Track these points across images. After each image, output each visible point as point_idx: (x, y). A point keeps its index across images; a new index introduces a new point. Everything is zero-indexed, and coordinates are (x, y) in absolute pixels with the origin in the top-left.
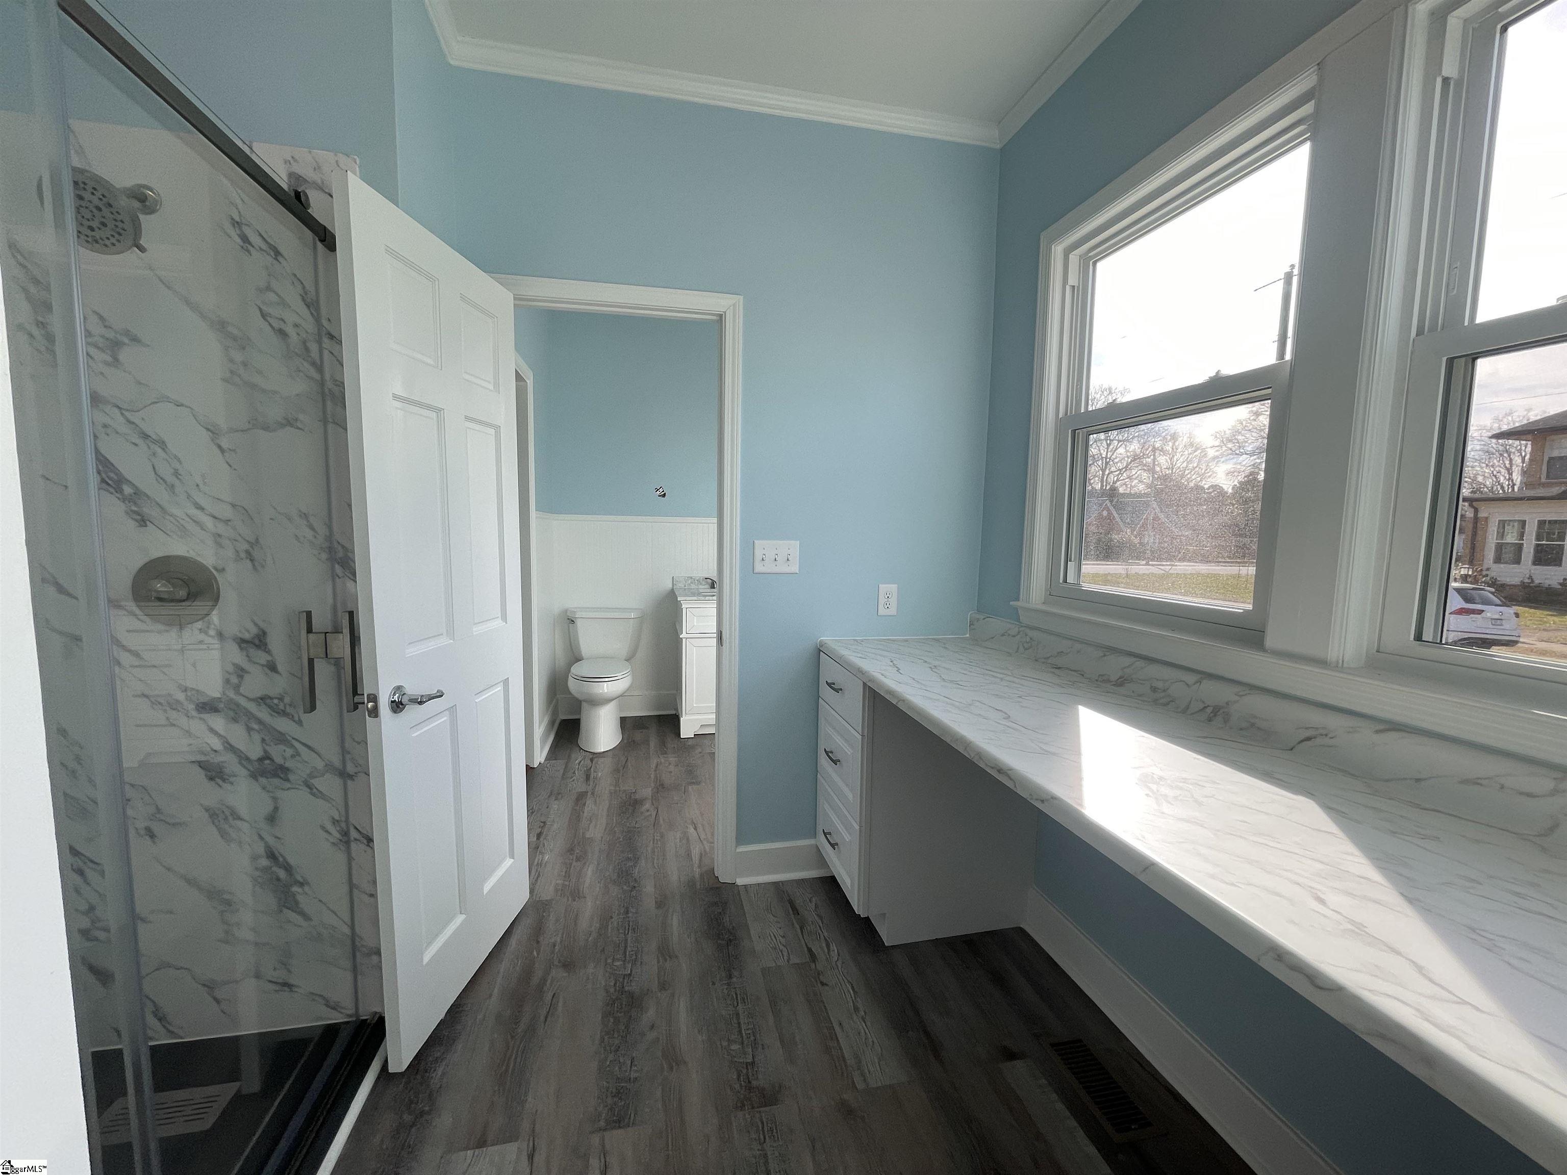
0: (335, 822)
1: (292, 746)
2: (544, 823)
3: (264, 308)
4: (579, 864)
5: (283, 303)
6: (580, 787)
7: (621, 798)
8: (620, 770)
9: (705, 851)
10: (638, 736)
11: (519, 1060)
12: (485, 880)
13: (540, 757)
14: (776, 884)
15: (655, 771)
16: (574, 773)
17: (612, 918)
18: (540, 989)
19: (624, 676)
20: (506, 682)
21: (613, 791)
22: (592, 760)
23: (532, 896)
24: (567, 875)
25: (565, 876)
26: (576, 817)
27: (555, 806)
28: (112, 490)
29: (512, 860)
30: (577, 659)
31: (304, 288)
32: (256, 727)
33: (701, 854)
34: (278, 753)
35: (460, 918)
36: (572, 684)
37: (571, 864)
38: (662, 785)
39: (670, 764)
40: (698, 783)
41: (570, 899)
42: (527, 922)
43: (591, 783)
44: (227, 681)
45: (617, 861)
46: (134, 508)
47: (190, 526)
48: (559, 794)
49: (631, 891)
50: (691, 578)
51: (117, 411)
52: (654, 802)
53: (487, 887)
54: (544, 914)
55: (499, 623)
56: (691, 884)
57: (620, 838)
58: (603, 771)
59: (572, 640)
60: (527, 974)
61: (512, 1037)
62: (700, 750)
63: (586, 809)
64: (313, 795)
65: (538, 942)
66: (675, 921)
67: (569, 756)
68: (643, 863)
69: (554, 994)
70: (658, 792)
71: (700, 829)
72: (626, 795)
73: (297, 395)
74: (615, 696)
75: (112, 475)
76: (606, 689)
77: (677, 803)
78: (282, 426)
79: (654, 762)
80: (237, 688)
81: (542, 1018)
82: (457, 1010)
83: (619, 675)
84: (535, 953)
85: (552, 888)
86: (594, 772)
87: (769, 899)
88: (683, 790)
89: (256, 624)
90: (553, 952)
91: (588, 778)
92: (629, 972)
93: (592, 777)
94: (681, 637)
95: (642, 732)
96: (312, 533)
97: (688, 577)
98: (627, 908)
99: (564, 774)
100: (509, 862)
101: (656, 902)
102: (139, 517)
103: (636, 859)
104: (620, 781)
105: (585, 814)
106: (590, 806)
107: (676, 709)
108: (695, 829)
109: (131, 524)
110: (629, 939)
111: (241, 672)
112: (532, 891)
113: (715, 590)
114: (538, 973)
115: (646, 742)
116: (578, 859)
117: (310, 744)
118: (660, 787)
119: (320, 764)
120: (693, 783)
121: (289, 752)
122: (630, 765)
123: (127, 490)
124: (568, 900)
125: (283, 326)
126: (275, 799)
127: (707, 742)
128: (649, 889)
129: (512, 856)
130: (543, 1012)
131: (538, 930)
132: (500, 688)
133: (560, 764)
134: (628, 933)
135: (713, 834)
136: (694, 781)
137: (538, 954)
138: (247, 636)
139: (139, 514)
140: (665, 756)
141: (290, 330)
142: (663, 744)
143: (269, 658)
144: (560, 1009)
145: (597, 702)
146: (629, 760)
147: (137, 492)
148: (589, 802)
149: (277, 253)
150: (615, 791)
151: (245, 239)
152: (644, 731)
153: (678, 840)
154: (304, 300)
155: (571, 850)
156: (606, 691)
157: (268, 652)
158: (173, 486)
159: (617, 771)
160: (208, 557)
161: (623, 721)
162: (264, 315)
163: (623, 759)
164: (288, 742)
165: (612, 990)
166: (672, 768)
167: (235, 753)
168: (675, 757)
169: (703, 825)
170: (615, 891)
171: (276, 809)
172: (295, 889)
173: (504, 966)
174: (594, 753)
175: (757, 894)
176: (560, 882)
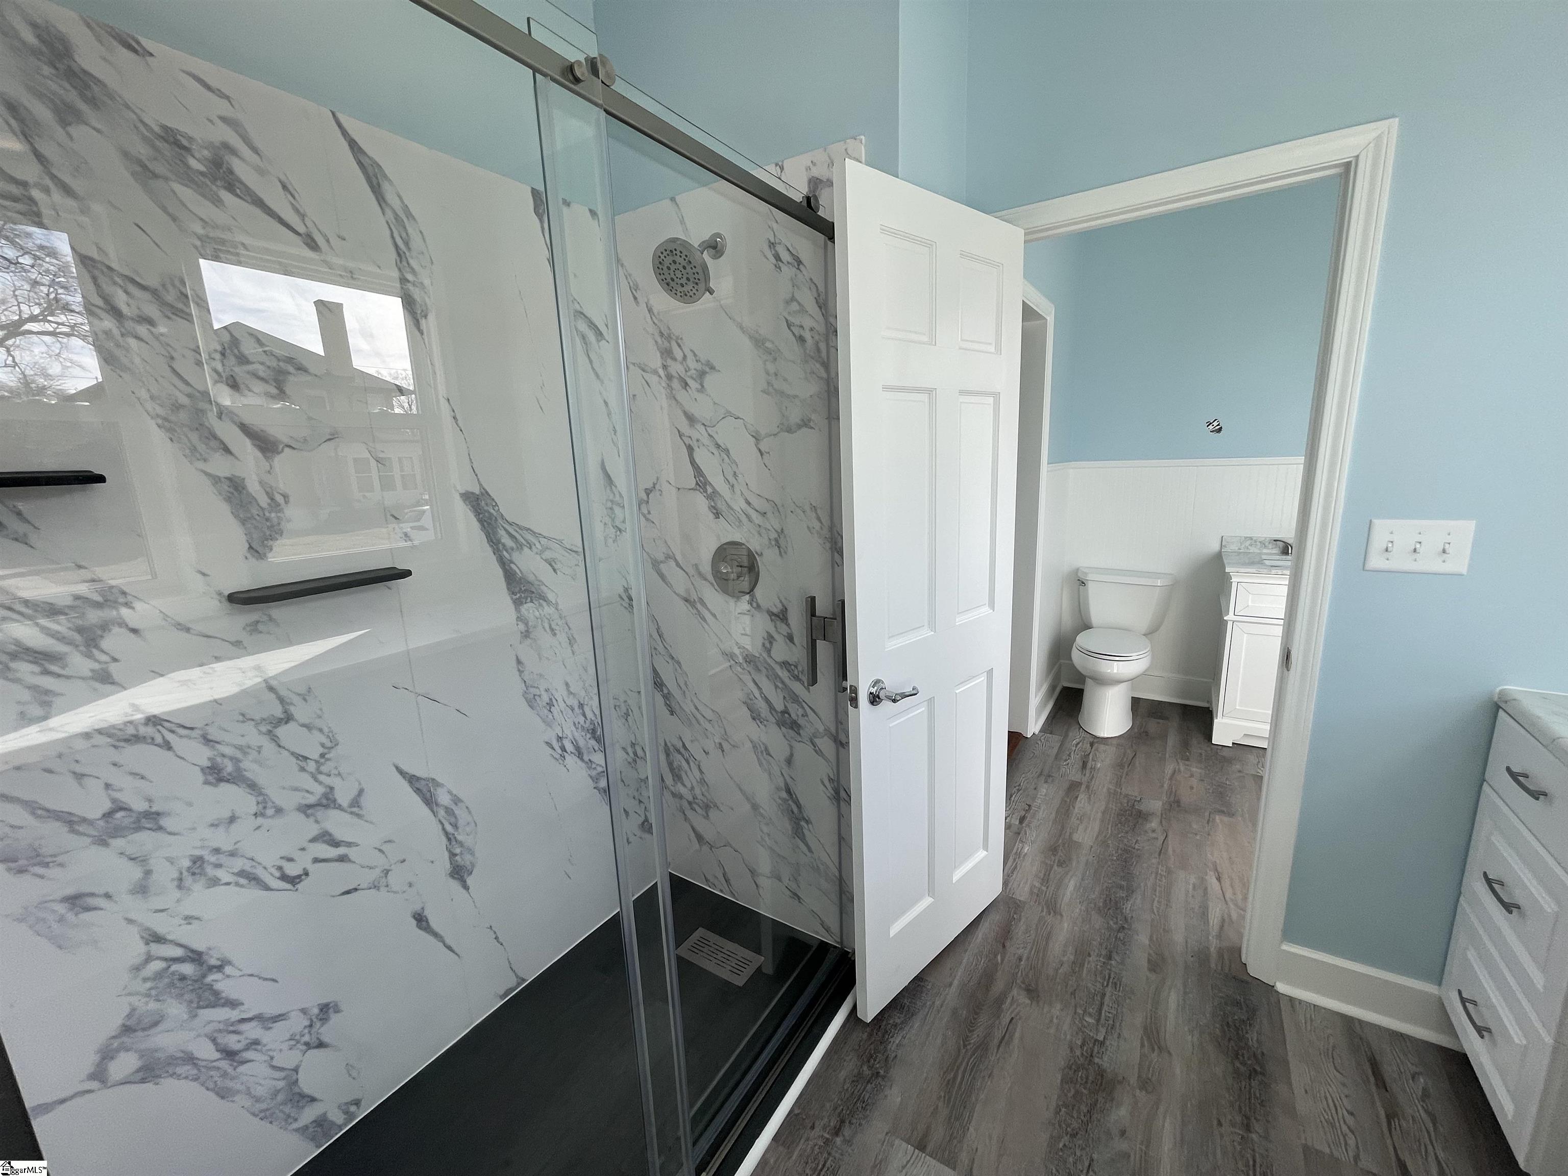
0: (830, 780)
1: (803, 708)
2: (1029, 806)
3: (789, 318)
4: (1060, 870)
5: (803, 310)
6: (1074, 774)
7: (1121, 803)
8: (1124, 766)
9: (1230, 916)
10: (1153, 726)
11: (967, 1075)
12: (956, 867)
13: (1033, 726)
14: (1348, 1022)
15: (1171, 779)
16: (1069, 755)
17: (1089, 955)
18: (999, 1002)
19: (1141, 656)
20: (990, 673)
21: (1112, 791)
22: (1092, 745)
23: (1006, 889)
24: (1045, 880)
25: (1043, 879)
26: (1064, 811)
27: (1043, 790)
28: (702, 490)
29: (985, 853)
30: (1085, 626)
31: (817, 290)
32: (780, 685)
33: (1223, 920)
34: (795, 711)
35: (927, 901)
36: (1076, 656)
37: (1052, 867)
38: (1178, 802)
39: (1192, 776)
40: (1231, 815)
41: (1045, 910)
42: (995, 917)
43: (1088, 772)
44: (764, 645)
45: (1106, 884)
46: (713, 504)
47: (744, 519)
48: (1049, 776)
49: (1119, 931)
50: (1251, 538)
51: (703, 427)
52: (1164, 822)
53: (956, 877)
54: (1015, 916)
55: (986, 610)
56: (1202, 957)
57: (1113, 855)
58: (1104, 761)
59: (1081, 601)
60: (988, 978)
61: (965, 1046)
62: (1238, 767)
63: (1078, 805)
64: (816, 751)
65: (1004, 946)
66: (1173, 1000)
67: (1066, 736)
68: (1137, 899)
69: (1012, 1019)
70: (1170, 810)
71: (1226, 883)
72: (1128, 802)
73: (811, 396)
74: (1126, 679)
75: (701, 479)
76: (1116, 669)
77: (1196, 834)
78: (799, 427)
79: (1169, 768)
80: (769, 651)
81: (996, 1041)
82: (920, 983)
83: (1134, 656)
84: (999, 957)
85: (1027, 889)
86: (1093, 760)
87: (1332, 1040)
88: (1207, 818)
89: (781, 602)
90: (1018, 966)
91: (1084, 765)
92: (1101, 1039)
93: (1089, 765)
94: (1225, 618)
95: (1158, 723)
96: (819, 524)
97: (1246, 538)
98: (1111, 952)
99: (1057, 755)
100: (982, 854)
101: (1149, 961)
102: (715, 511)
103: (1130, 891)
104: (1123, 779)
105: (1076, 810)
106: (1082, 803)
107: (1210, 702)
108: (1219, 879)
109: (711, 516)
110: (1108, 994)
111: (770, 639)
112: (1005, 884)
113: (1289, 557)
114: (999, 986)
115: (1164, 737)
116: (1061, 864)
117: (813, 708)
118: (1175, 805)
119: (821, 729)
120: (1223, 812)
121: (800, 712)
122: (1137, 762)
123: (709, 490)
124: (1042, 911)
125: (802, 333)
126: (791, 747)
127: (1252, 758)
128: (1142, 938)
129: (986, 847)
130: (998, 1034)
131: (1005, 935)
132: (983, 678)
133: (1055, 740)
134: (1107, 985)
135: (1245, 898)
136: (1225, 809)
137: (1002, 960)
138: (775, 610)
139: (715, 509)
140: (1187, 762)
141: (807, 335)
142: (1185, 745)
143: (789, 632)
144: (1016, 1041)
145: (1103, 681)
146: (1137, 756)
147: (715, 492)
148: (1082, 797)
149: (800, 262)
150: (1115, 793)
151: (777, 257)
152: (1161, 721)
153: (1191, 887)
154: (817, 302)
155: (1054, 850)
156: (1115, 671)
157: (788, 625)
158: (733, 486)
159: (1121, 766)
160: (755, 544)
161: (1136, 703)
162: (789, 326)
163: (1130, 754)
164: (800, 703)
165: (1078, 1053)
166: (1194, 782)
167: (767, 702)
168: (1201, 768)
169: (1231, 879)
170: (1098, 921)
171: (792, 755)
172: (803, 823)
173: (967, 957)
174: (1096, 737)
175: (1311, 1020)
176: (1037, 884)
